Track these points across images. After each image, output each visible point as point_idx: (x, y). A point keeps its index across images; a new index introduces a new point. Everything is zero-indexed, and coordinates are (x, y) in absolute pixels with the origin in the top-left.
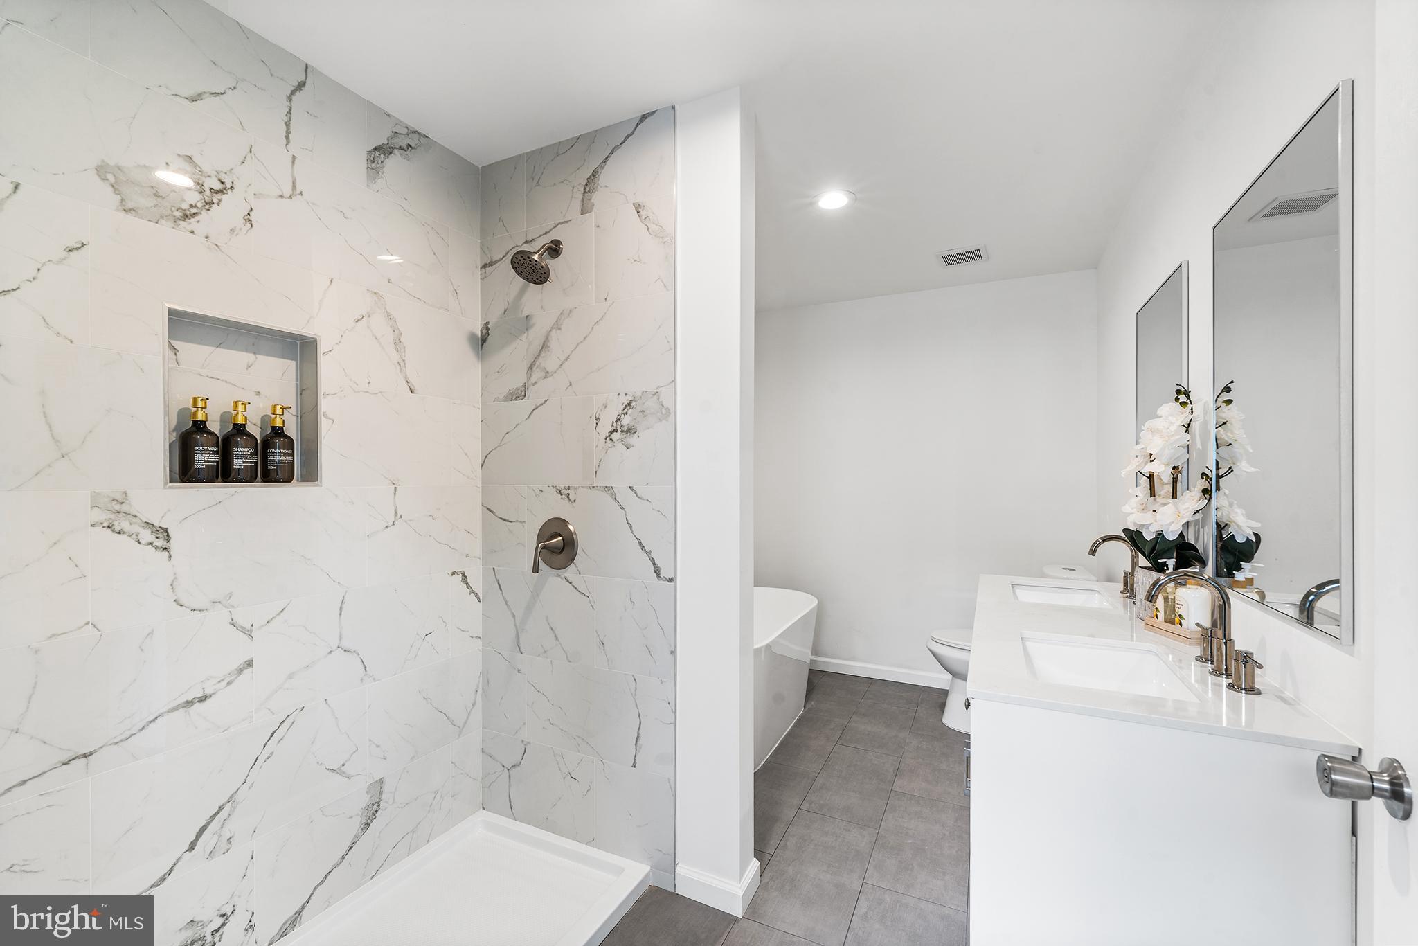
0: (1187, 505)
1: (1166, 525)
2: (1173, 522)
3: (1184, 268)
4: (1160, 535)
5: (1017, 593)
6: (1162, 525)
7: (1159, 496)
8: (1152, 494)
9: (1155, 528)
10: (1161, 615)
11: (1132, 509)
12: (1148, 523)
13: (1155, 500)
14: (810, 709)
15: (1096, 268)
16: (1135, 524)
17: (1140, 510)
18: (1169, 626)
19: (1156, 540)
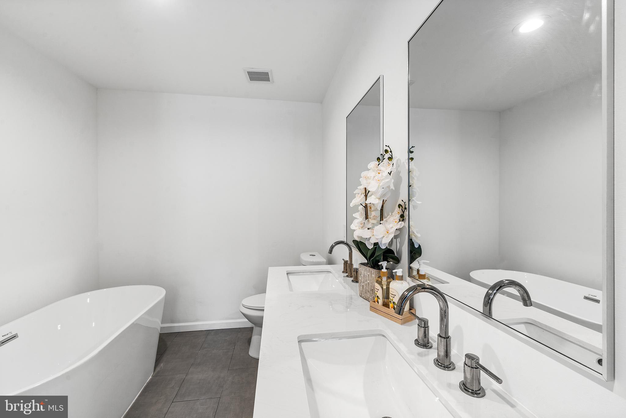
0: (391, 225)
1: (380, 238)
2: (384, 236)
3: (381, 79)
4: (376, 244)
5: (290, 278)
6: (377, 239)
7: (370, 218)
8: (367, 217)
9: (373, 241)
10: (381, 301)
11: (356, 227)
12: (369, 237)
13: (368, 221)
14: (158, 372)
15: (321, 103)
16: (358, 237)
17: (360, 228)
18: (385, 309)
19: (374, 249)
